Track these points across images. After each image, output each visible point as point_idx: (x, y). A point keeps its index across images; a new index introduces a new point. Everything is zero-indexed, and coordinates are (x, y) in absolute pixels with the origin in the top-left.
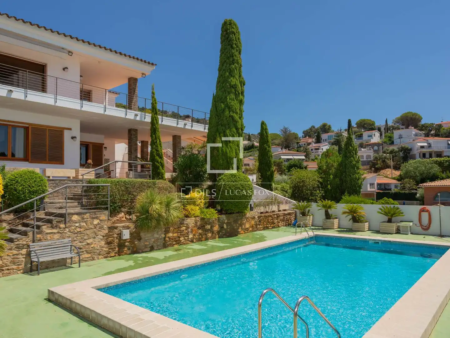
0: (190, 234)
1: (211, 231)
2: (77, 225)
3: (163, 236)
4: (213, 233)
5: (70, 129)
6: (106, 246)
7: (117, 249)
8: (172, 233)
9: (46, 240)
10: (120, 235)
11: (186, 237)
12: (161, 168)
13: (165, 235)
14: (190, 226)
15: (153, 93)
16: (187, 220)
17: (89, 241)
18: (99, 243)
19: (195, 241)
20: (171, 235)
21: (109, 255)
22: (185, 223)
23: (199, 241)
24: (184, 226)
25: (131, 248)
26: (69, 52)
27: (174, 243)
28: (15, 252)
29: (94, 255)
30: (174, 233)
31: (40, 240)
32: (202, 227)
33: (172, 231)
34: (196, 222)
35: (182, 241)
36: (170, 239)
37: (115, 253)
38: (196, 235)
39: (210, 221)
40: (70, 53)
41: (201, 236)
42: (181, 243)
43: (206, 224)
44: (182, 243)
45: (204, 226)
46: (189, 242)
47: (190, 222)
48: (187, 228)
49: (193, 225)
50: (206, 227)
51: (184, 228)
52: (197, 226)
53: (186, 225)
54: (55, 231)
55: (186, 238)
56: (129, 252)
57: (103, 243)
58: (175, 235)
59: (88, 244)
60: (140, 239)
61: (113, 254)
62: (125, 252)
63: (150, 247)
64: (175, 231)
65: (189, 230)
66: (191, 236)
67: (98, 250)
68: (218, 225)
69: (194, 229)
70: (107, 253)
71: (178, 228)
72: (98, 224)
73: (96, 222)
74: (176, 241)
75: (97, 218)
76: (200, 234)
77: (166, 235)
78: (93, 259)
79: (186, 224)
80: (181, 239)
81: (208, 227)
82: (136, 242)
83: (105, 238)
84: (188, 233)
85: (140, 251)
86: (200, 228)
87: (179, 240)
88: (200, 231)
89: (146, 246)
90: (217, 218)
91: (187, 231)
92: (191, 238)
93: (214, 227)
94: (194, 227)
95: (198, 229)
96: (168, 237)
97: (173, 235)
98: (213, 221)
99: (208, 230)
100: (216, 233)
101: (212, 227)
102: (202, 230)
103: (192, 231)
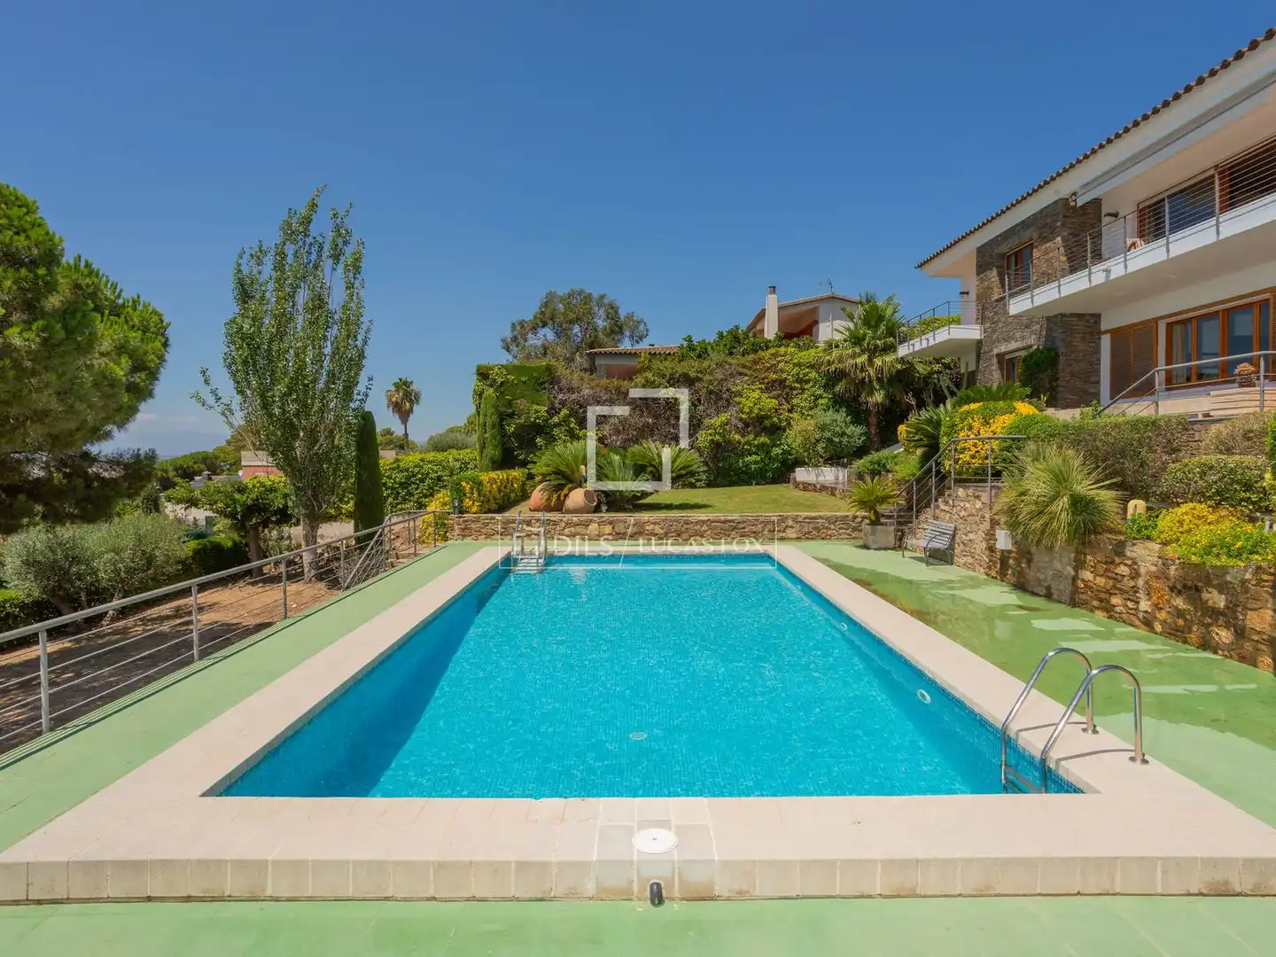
0: (1141, 595)
1: (1229, 616)
2: (962, 504)
3: (1073, 573)
4: (1241, 633)
6: (987, 553)
7: (998, 566)
8: (1092, 572)
9: (941, 519)
11: (1131, 601)
13: (1076, 569)
14: (1142, 570)
16: (1135, 548)
17: (971, 536)
18: (980, 543)
19: (1158, 628)
20: (1088, 575)
21: (990, 573)
22: (1129, 554)
23: (1173, 635)
24: (1125, 565)
25: (1016, 575)
27: (1096, 603)
28: (925, 526)
29: (975, 562)
30: (1098, 575)
31: (937, 518)
32: (1189, 589)
33: (1092, 566)
34: (1165, 561)
35: (1118, 609)
36: (1086, 586)
37: (997, 572)
38: (1162, 609)
39: (1229, 578)
41: (1181, 622)
42: (1112, 614)
43: (1208, 583)
44: (1117, 615)
45: (1198, 590)
46: (1138, 623)
47: (1147, 557)
48: (1135, 575)
49: (1153, 569)
50: (1205, 596)
51: (1124, 570)
52: (1168, 579)
53: (1129, 562)
54: (946, 508)
55: (1130, 604)
56: (1013, 581)
57: (984, 545)
58: (1101, 581)
59: (971, 540)
60: (1030, 561)
61: (994, 574)
62: (1008, 576)
63: (1045, 589)
64: (1101, 569)
65: (1141, 582)
66: (1144, 605)
67: (979, 555)
68: (1273, 610)
69: (1155, 584)
70: (988, 567)
71: (1106, 563)
72: (980, 509)
73: (978, 504)
74: (1101, 600)
75: (979, 498)
76: (1180, 613)
77: (1076, 572)
78: (975, 570)
79: (1131, 559)
80: (1114, 600)
81: (1218, 600)
82: (1023, 565)
83: (987, 537)
84: (1135, 589)
85: (1030, 590)
86: (1180, 593)
87: (1108, 601)
88: (1180, 602)
89: (1039, 583)
90: (1265, 577)
91: (1132, 584)
92: (1146, 612)
93: (1245, 608)
94: (1158, 578)
95: (1172, 589)
96: (1083, 580)
97: (1095, 578)
98: (1244, 582)
99: (1215, 613)
100: (1257, 641)
101: (1232, 607)
102: (1190, 600)
103: (1149, 591)
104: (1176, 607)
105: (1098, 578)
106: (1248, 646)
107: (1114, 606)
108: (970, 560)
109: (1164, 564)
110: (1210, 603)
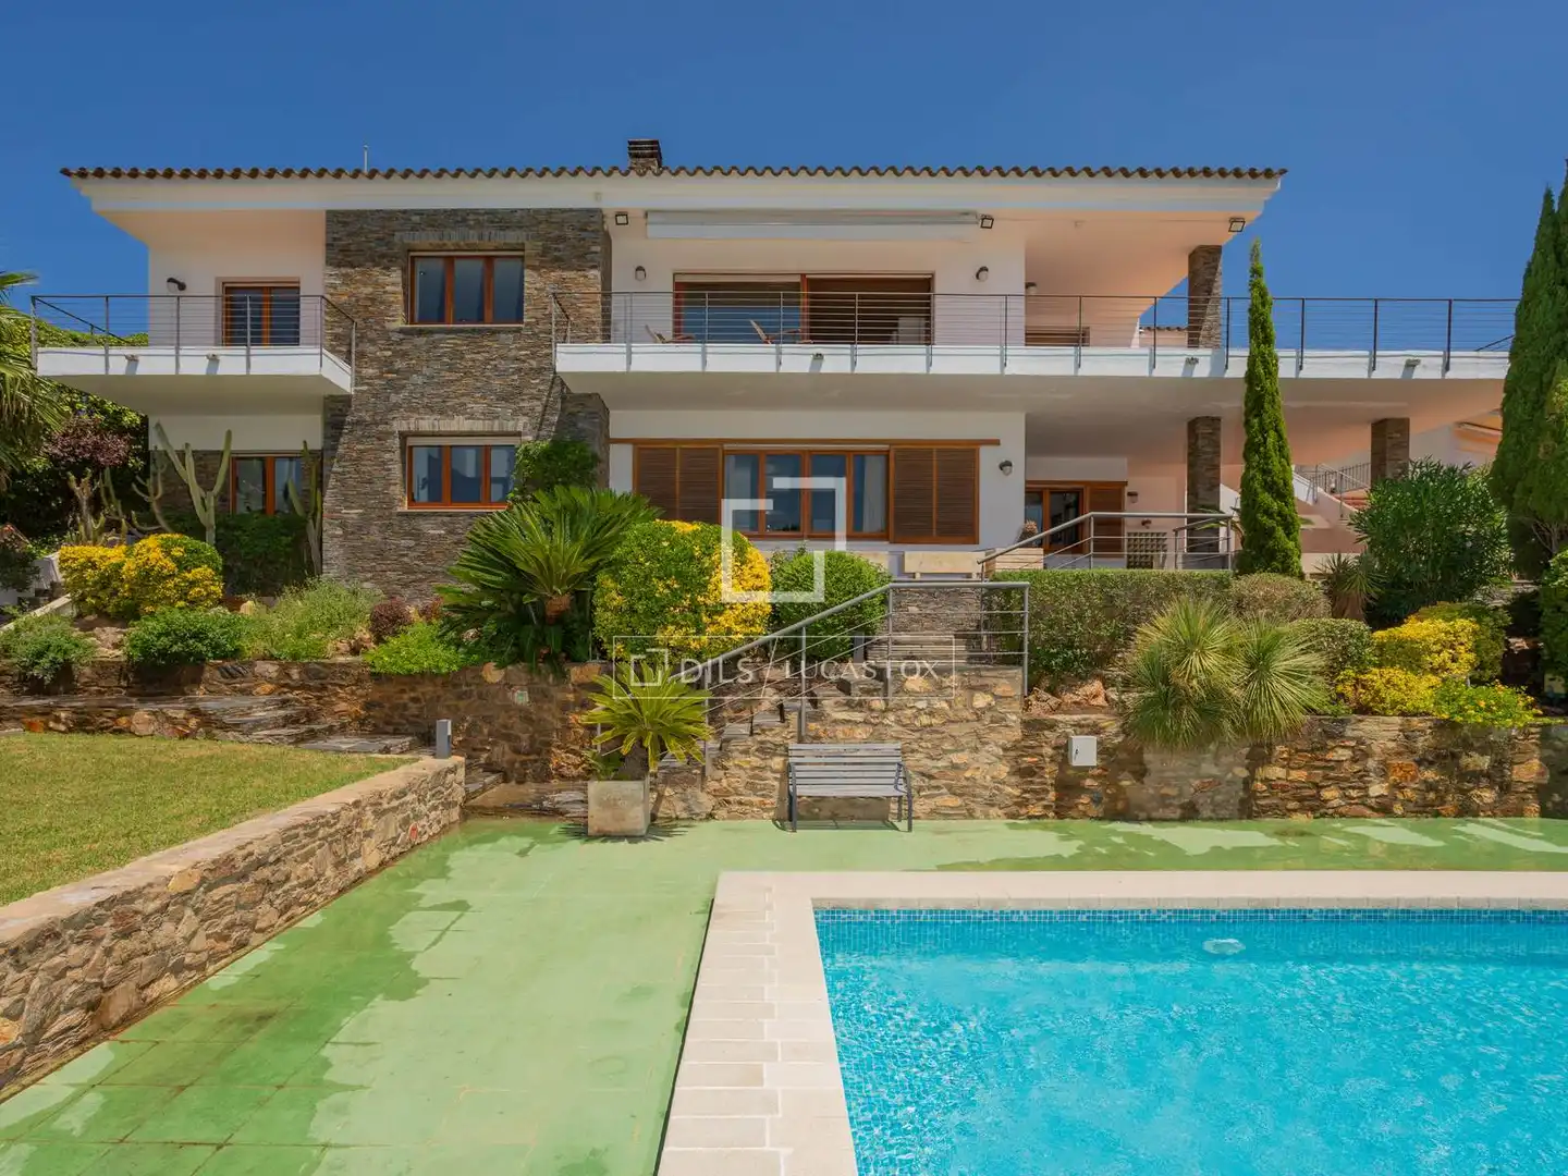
0: (1373, 778)
1: (1495, 776)
2: (921, 705)
3: (1244, 773)
4: (1505, 788)
5: (996, 443)
6: (1013, 780)
7: (1052, 795)
8: (1283, 767)
9: (834, 739)
10: (1063, 750)
11: (1353, 788)
12: (1280, 532)
13: (1252, 769)
14: (1375, 749)
15: (1256, 272)
16: (1361, 725)
17: (957, 758)
18: (989, 767)
19: (1398, 808)
20: (1275, 772)
21: (1023, 811)
22: (1349, 733)
23: (1421, 812)
24: (1343, 747)
25: (1105, 800)
26: (984, 218)
27: (1292, 805)
28: (755, 761)
29: (970, 802)
30: (1293, 769)
31: (817, 738)
32: (1443, 758)
33: (1284, 759)
34: (1408, 735)
35: (1335, 803)
36: (1272, 787)
37: (1046, 807)
38: (1404, 787)
39: (1492, 737)
40: (986, 221)
41: (1432, 795)
42: (1322, 811)
43: (1467, 746)
44: (1330, 811)
45: (1454, 756)
46: (1368, 812)
47: (1381, 733)
48: (1362, 754)
49: (1392, 745)
50: (1465, 760)
51: (1344, 754)
52: (1413, 752)
53: (1353, 744)
54: (857, 716)
55: (1354, 793)
56: (1095, 810)
57: (1003, 770)
58: (1299, 775)
59: (955, 767)
60: (1140, 774)
61: (1037, 810)
62: (1080, 807)
63: (1182, 806)
64: (1299, 760)
65: (1371, 763)
66: (1377, 789)
67: (986, 788)
68: (1540, 759)
69: (1395, 761)
70: (1016, 804)
71: (1312, 751)
72: (990, 708)
73: (981, 701)
74: (1301, 800)
75: (984, 688)
76: (1430, 787)
77: (1252, 773)
78: (971, 815)
79: (1352, 739)
80: (1326, 794)
81: (1480, 762)
82: (1125, 783)
83: (1013, 754)
84: (1362, 775)
85: (1143, 815)
86: (1431, 763)
87: (1317, 797)
88: (1430, 775)
89: (1164, 801)
90: (1533, 730)
91: (1357, 767)
92: (1382, 796)
93: (1512, 763)
94: (1399, 754)
95: (1419, 763)
96: (1266, 781)
97: (1288, 774)
98: (1510, 738)
99: (1476, 776)
100: (1525, 792)
101: (1499, 764)
102: (1443, 769)
103: (1384, 771)
104: (1425, 781)
105: (1294, 772)
106: (1513, 799)
107: (1326, 801)
108: (951, 801)
109: (1407, 737)
110: (1472, 767)
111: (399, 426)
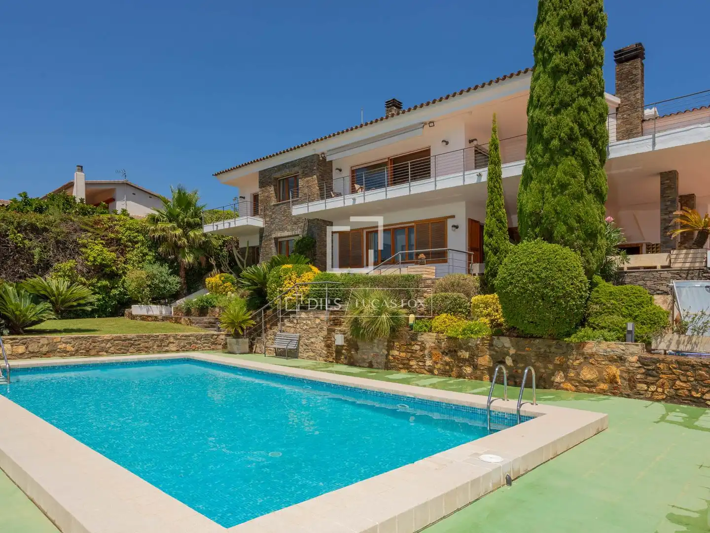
0: (427, 358)
1: (471, 361)
2: (304, 322)
3: (386, 353)
4: (475, 367)
6: (325, 348)
7: (334, 355)
8: (398, 351)
11: (421, 362)
13: (388, 351)
14: (427, 346)
16: (422, 336)
17: (313, 340)
18: (320, 344)
19: (436, 372)
20: (396, 353)
21: (328, 359)
22: (419, 339)
23: (444, 374)
24: (417, 345)
25: (348, 358)
26: (429, 123)
27: (401, 366)
29: (316, 355)
32: (452, 352)
33: (398, 348)
34: (439, 341)
35: (414, 367)
36: (394, 358)
37: (333, 359)
38: (437, 363)
39: (470, 344)
40: (431, 124)
41: (448, 367)
42: (411, 369)
43: (461, 348)
44: (413, 370)
45: (455, 351)
46: (425, 372)
47: (429, 339)
48: (423, 349)
49: (433, 345)
50: (459, 354)
51: (417, 347)
52: (441, 349)
53: (420, 343)
55: (421, 364)
56: (345, 362)
57: (323, 344)
58: (403, 355)
59: (312, 342)
60: (357, 349)
61: (331, 360)
62: (342, 360)
63: (368, 363)
64: (403, 348)
65: (426, 352)
66: (428, 363)
67: (319, 350)
68: (490, 355)
69: (434, 352)
70: (326, 357)
71: (407, 345)
72: (320, 324)
73: (318, 321)
74: (404, 364)
75: (318, 317)
76: (447, 364)
77: (388, 352)
78: (316, 359)
79: (421, 341)
80: (412, 363)
81: (466, 355)
82: (353, 352)
83: (325, 340)
84: (423, 356)
85: (358, 365)
86: (447, 354)
87: (408, 364)
88: (447, 359)
89: (364, 360)
90: (486, 342)
91: (422, 353)
92: (430, 366)
93: (478, 356)
94: (435, 349)
95: (443, 353)
96: (392, 356)
97: (400, 354)
98: (477, 345)
99: (464, 360)
100: (483, 370)
101: (472, 357)
102: (452, 357)
103: (431, 356)
104: (445, 361)
105: (401, 353)
106: (479, 372)
107: (412, 366)
108: (312, 354)
109: (438, 342)
110: (462, 357)
111: (274, 236)
